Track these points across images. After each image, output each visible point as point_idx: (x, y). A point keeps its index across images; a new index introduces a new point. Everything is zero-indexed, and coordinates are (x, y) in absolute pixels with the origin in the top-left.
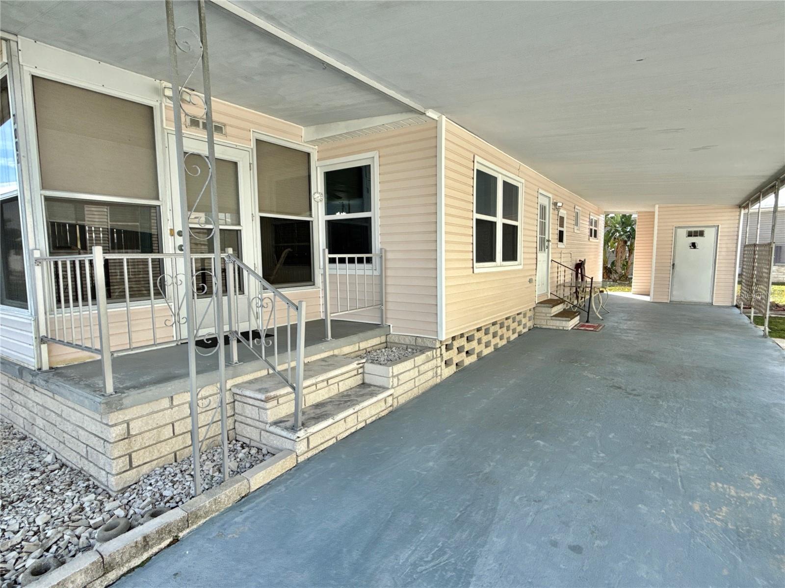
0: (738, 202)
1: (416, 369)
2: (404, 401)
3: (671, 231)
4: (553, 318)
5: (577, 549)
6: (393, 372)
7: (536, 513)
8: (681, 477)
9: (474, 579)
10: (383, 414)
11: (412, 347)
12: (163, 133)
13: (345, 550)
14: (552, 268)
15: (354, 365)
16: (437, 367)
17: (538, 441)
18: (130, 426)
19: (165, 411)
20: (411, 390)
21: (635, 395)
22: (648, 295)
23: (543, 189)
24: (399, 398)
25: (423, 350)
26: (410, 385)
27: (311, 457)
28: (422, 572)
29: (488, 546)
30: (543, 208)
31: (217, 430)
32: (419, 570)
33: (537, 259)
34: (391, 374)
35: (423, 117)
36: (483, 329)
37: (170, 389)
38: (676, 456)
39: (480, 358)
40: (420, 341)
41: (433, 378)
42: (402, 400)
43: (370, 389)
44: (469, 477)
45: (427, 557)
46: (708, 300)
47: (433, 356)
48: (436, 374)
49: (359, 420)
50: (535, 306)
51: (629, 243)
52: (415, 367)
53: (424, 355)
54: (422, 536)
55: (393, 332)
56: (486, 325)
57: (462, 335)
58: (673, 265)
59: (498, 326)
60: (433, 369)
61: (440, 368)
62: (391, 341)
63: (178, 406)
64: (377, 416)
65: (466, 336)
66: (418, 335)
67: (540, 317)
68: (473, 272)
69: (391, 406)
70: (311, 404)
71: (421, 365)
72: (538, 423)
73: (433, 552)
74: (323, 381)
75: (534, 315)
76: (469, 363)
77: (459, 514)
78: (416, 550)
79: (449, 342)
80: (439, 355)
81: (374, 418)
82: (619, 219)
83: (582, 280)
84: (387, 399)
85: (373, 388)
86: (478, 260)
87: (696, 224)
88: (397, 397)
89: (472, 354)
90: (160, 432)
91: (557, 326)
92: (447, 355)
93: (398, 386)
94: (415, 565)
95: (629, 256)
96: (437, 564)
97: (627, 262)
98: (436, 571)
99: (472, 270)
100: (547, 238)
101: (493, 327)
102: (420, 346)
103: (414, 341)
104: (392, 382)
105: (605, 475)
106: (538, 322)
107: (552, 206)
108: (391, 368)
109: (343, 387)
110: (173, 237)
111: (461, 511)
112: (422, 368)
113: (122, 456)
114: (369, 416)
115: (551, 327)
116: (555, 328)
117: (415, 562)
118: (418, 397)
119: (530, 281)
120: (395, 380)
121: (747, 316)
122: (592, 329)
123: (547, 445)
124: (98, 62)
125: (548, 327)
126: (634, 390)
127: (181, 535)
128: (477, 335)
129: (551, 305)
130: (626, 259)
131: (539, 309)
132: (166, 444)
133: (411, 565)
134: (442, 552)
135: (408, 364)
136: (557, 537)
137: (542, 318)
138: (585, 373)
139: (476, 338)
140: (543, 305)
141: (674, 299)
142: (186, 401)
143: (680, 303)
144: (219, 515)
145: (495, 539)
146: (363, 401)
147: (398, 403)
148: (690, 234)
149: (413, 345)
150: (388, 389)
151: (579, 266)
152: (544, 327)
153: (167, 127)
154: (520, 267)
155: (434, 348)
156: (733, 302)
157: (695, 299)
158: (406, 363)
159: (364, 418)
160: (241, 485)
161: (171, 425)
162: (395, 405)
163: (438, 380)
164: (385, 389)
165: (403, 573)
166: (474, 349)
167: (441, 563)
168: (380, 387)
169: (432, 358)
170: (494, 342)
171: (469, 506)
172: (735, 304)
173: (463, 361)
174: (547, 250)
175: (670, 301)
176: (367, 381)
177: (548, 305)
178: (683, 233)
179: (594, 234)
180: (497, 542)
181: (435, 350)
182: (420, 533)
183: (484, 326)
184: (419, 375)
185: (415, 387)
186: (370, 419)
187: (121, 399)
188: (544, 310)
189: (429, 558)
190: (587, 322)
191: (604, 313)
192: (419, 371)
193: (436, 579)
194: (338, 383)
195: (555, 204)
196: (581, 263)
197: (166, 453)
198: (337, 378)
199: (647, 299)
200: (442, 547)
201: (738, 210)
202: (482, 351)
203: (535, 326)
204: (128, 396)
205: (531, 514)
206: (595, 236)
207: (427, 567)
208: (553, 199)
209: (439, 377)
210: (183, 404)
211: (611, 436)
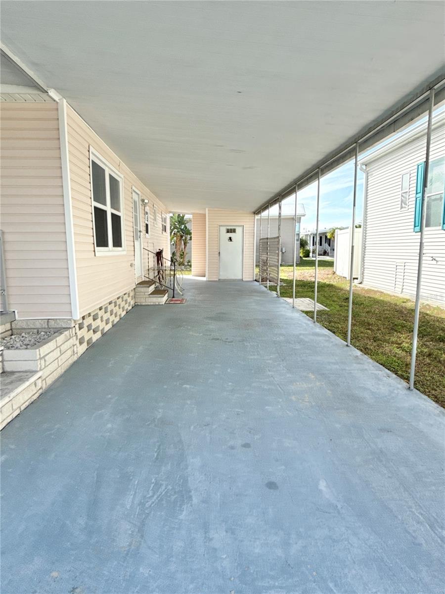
0: (254, 210)
1: (58, 349)
2: (51, 382)
3: (216, 228)
4: (151, 296)
5: (246, 446)
6: (40, 355)
7: (210, 433)
8: (278, 384)
9: (193, 492)
10: (35, 397)
11: (44, 330)
13: (68, 522)
14: (143, 254)
16: (74, 346)
17: (184, 386)
20: (56, 370)
21: (229, 342)
22: (205, 276)
23: (135, 187)
24: (47, 379)
25: (59, 331)
26: (55, 365)
28: (151, 506)
29: (190, 467)
30: (135, 202)
32: (147, 505)
33: (134, 246)
34: (38, 357)
35: (44, 95)
36: (103, 307)
38: (270, 373)
39: (103, 335)
40: (53, 322)
41: (71, 356)
42: (49, 381)
43: (15, 376)
44: (149, 425)
45: (149, 494)
46: (240, 277)
47: (70, 335)
48: (74, 352)
49: (14, 408)
50: (135, 287)
51: (184, 238)
52: (57, 347)
54: (135, 482)
55: (19, 317)
56: (105, 304)
57: (89, 315)
58: (219, 253)
59: (113, 305)
60: (71, 347)
61: (75, 346)
62: (18, 327)
64: (29, 401)
65: (92, 315)
66: (49, 318)
67: (140, 296)
68: (95, 256)
69: (40, 389)
71: (62, 344)
72: (177, 373)
73: (151, 489)
75: (135, 294)
76: (96, 339)
77: (156, 455)
78: (136, 492)
79: (81, 321)
80: (74, 334)
81: (27, 404)
82: (177, 219)
83: (162, 265)
84: (37, 381)
85: (17, 375)
86: (98, 246)
87: (231, 224)
88: (45, 379)
89: (97, 332)
91: (154, 302)
92: (80, 333)
93: (45, 367)
94: (142, 504)
95: (185, 248)
96: (160, 495)
97: (183, 253)
98: (162, 500)
99: (93, 253)
100: (139, 230)
101: (110, 306)
102: (53, 328)
103: (46, 323)
104: (40, 364)
105: (238, 395)
106: (138, 300)
107: (141, 203)
108: (37, 350)
111: (156, 451)
112: (64, 348)
114: (23, 402)
115: (149, 304)
116: (152, 304)
117: (141, 502)
118: (61, 376)
119: (131, 265)
120: (43, 361)
121: (265, 286)
122: (179, 302)
123: (192, 387)
125: (147, 304)
126: (227, 339)
128: (101, 313)
129: (148, 285)
130: (182, 250)
131: (140, 289)
133: (139, 505)
134: (158, 485)
135: (51, 345)
136: (231, 443)
137: (142, 296)
138: (191, 333)
139: (100, 316)
140: (142, 286)
141: (221, 278)
143: (224, 281)
145: (191, 460)
146: (16, 388)
147: (46, 384)
148: (228, 231)
149: (45, 328)
150: (36, 372)
151: (159, 255)
152: (144, 304)
154: (125, 253)
155: (70, 328)
156: (253, 278)
157: (233, 277)
158: (49, 344)
159: (18, 405)
162: (44, 387)
163: (75, 358)
164: (34, 372)
165: (135, 514)
166: (98, 327)
167: (162, 493)
168: (26, 372)
169: (69, 337)
170: (112, 318)
171: (160, 446)
172: (255, 279)
173: (91, 338)
174: (139, 239)
175: (219, 280)
176: (8, 369)
177: (146, 285)
178: (223, 230)
179: (164, 229)
180: (195, 462)
181: (71, 330)
182: (132, 480)
183: (104, 305)
184: (61, 355)
185: (59, 367)
186: (24, 405)
188: (143, 290)
189: (151, 494)
190: (173, 297)
191: (182, 290)
192: (60, 351)
193: (164, 505)
195: (143, 201)
196: (161, 252)
199: (204, 279)
200: (156, 482)
201: (254, 215)
202: (104, 328)
203: (136, 304)
205: (207, 434)
206: (165, 231)
207: (153, 500)
208: (141, 196)
209: (76, 355)
211: (229, 371)
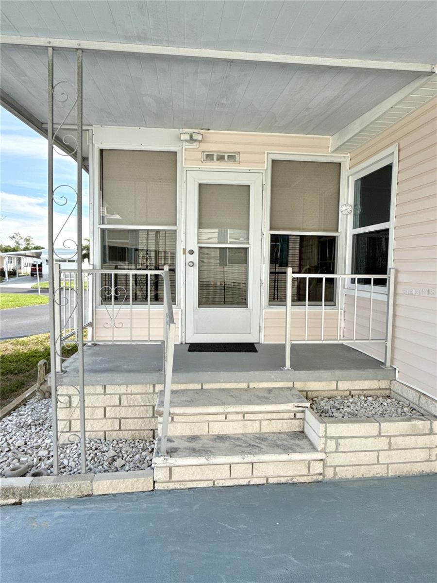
1: (384, 440)
2: (349, 476)
6: (325, 432)
10: (302, 480)
11: (414, 406)
12: (182, 170)
15: (290, 407)
18: (72, 400)
19: (100, 396)
20: (369, 465)
24: (338, 468)
25: (424, 416)
26: (368, 458)
27: (172, 490)
31: (143, 425)
34: (322, 434)
37: (99, 379)
40: (425, 401)
41: (427, 461)
42: (346, 474)
43: (298, 442)
47: (432, 429)
49: (255, 474)
52: (380, 436)
53: (409, 423)
62: (395, 389)
63: (110, 394)
64: (288, 478)
66: (423, 392)
69: (319, 474)
70: (217, 433)
71: (398, 436)
74: (238, 413)
81: (283, 480)
84: (312, 463)
85: (303, 442)
88: (334, 467)
90: (94, 411)
93: (336, 452)
102: (423, 409)
103: (417, 399)
104: (325, 444)
108: (323, 425)
109: (267, 428)
110: (185, 255)
112: (397, 442)
113: (65, 420)
114: (279, 474)
124: (138, 128)
127: (24, 501)
132: (98, 422)
142: (117, 392)
144: (58, 501)
146: (264, 454)
147: (336, 474)
149: (416, 404)
153: (186, 166)
159: (269, 475)
160: (83, 484)
161: (103, 408)
162: (329, 475)
164: (315, 449)
168: (312, 444)
169: (428, 431)
176: (306, 431)
184: (389, 449)
186: (276, 479)
187: (62, 378)
192: (390, 443)
194: (260, 421)
197: (97, 429)
198: (260, 415)
204: (67, 376)
210: (115, 394)
